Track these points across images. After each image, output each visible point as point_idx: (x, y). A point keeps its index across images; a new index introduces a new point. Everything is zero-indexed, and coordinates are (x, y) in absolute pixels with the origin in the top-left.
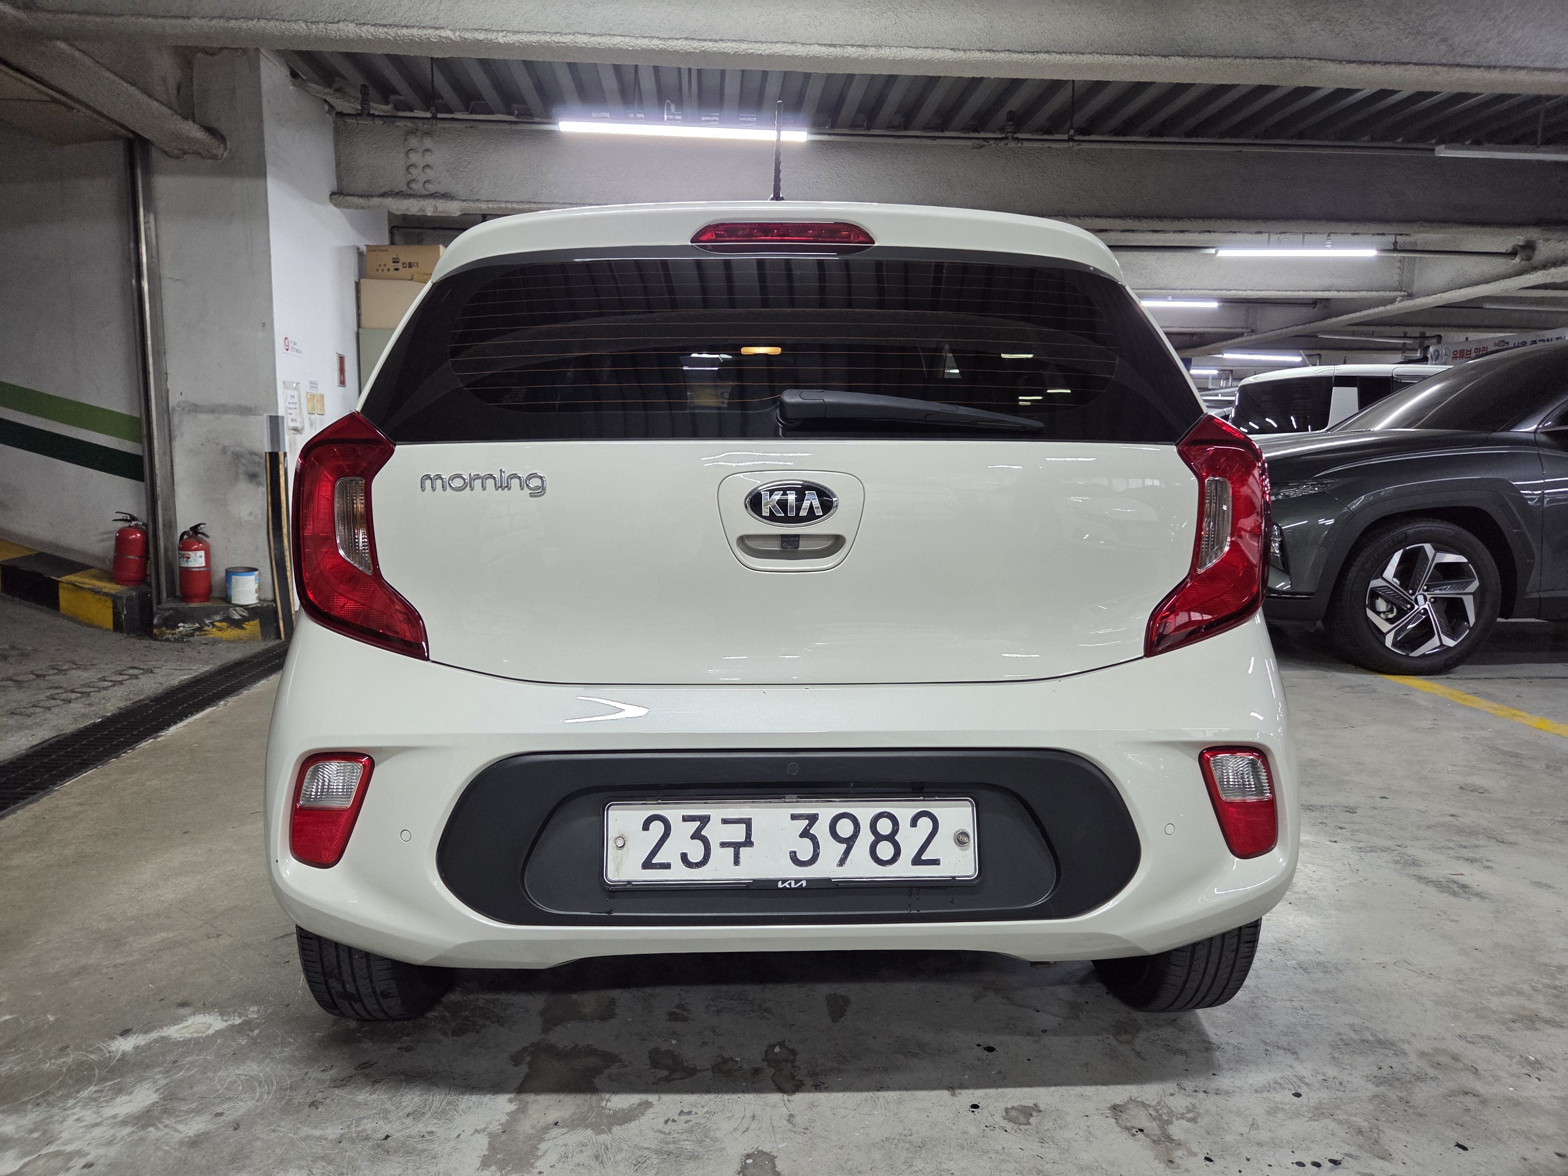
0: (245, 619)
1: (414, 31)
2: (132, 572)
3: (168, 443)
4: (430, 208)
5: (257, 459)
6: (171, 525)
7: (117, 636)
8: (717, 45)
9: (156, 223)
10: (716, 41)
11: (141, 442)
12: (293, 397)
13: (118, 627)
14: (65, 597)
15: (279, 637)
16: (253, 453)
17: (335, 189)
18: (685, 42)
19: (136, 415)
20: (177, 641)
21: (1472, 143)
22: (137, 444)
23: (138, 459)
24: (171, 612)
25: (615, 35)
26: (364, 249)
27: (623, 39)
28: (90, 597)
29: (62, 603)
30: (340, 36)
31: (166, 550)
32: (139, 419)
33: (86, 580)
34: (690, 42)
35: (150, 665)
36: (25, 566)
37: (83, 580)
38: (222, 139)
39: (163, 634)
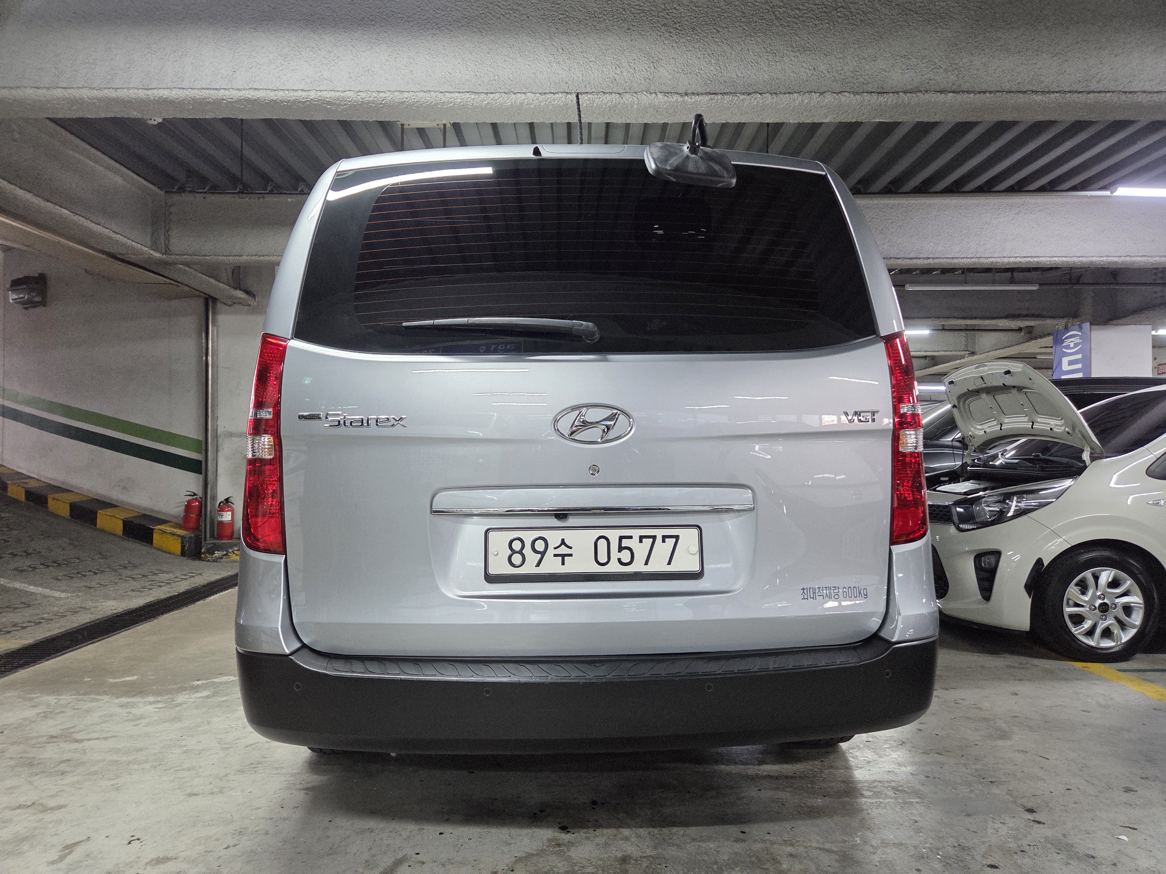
2: (192, 525)
3: (215, 453)
6: (214, 498)
7: (182, 559)
13: (183, 554)
14: (156, 537)
19: (200, 439)
20: (213, 561)
22: (199, 454)
23: (200, 462)
28: (170, 536)
29: (154, 541)
31: (211, 512)
32: (202, 441)
33: (168, 528)
35: (200, 572)
36: (136, 521)
37: (166, 528)
38: (254, 296)
39: (207, 557)
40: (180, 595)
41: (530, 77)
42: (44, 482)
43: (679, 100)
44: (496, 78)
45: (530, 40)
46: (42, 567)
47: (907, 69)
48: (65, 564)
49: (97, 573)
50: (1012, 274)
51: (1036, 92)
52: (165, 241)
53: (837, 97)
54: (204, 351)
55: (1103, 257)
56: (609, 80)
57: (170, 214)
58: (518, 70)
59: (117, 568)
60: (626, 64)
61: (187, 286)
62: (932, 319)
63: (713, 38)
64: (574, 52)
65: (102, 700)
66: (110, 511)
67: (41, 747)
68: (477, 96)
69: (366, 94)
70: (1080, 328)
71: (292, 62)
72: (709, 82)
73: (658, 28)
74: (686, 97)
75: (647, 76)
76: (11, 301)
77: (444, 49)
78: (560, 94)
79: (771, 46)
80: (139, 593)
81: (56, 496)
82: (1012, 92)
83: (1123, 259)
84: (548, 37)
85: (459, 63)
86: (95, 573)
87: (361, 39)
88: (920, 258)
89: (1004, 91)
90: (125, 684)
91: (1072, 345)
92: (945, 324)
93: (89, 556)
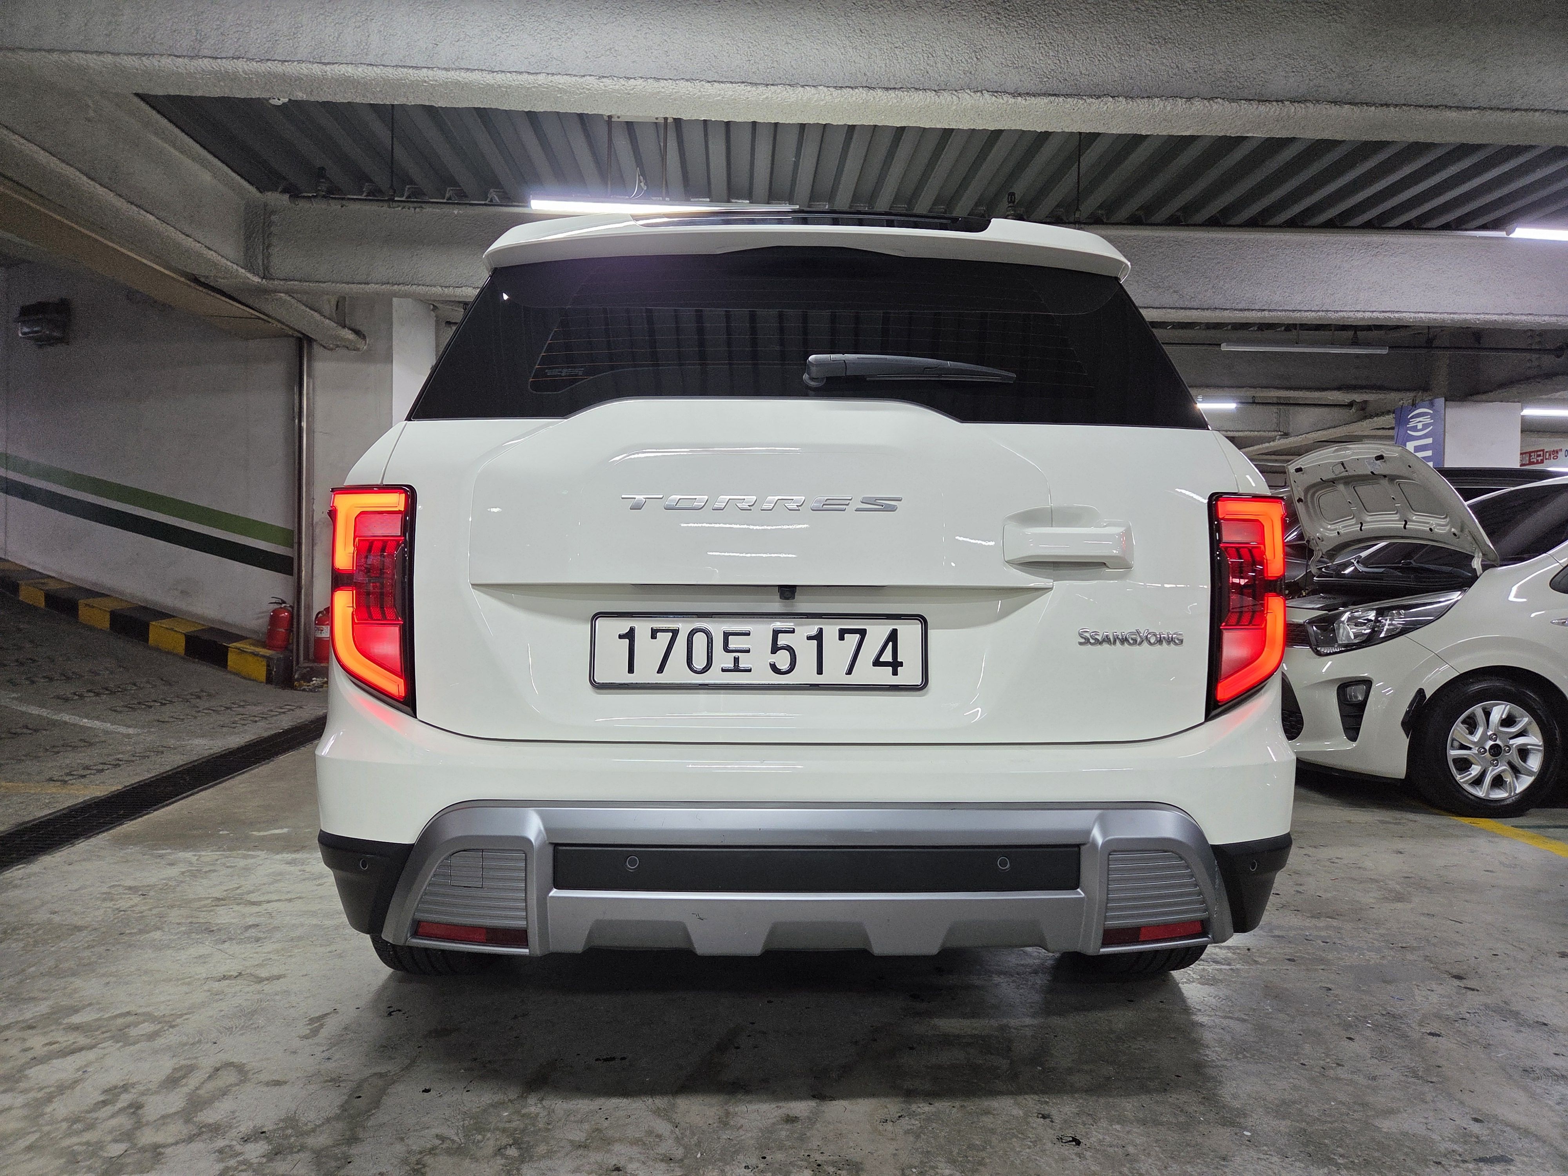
2: (279, 642)
3: (311, 549)
6: (309, 608)
7: (269, 686)
11: (292, 547)
13: (269, 680)
14: (232, 658)
19: (291, 529)
20: (311, 691)
22: (288, 549)
23: (289, 560)
24: (308, 669)
28: (250, 658)
29: (229, 663)
31: (305, 625)
32: (293, 531)
33: (248, 647)
35: (299, 704)
36: (206, 637)
37: (242, 645)
38: (364, 337)
39: (301, 685)
40: (286, 732)
41: (818, 65)
42: (69, 583)
43: (1010, 102)
44: (775, 64)
45: (820, 17)
46: (91, 694)
47: (1293, 72)
48: (119, 691)
49: (165, 704)
50: (1355, 333)
51: (1451, 107)
52: (263, 261)
53: (1207, 104)
54: (296, 410)
55: (1480, 314)
56: (919, 72)
57: (271, 224)
58: (803, 55)
59: (188, 697)
60: (940, 53)
61: (279, 321)
62: (1245, 389)
63: (1052, 22)
64: (876, 34)
65: (258, 856)
66: (165, 623)
67: (211, 911)
68: (754, 88)
69: (611, 81)
70: (1431, 405)
71: (512, 35)
72: (1045, 80)
73: (983, 8)
74: (1020, 98)
75: (967, 69)
76: (20, 335)
77: (708, 25)
78: (861, 89)
79: (1124, 35)
80: (232, 730)
81: (90, 601)
82: (1422, 106)
83: (1504, 317)
84: (843, 14)
85: (728, 44)
86: (163, 704)
87: (601, 7)
88: (1253, 310)
89: (1411, 105)
90: (278, 837)
91: (1420, 426)
92: (1257, 395)
93: (148, 682)
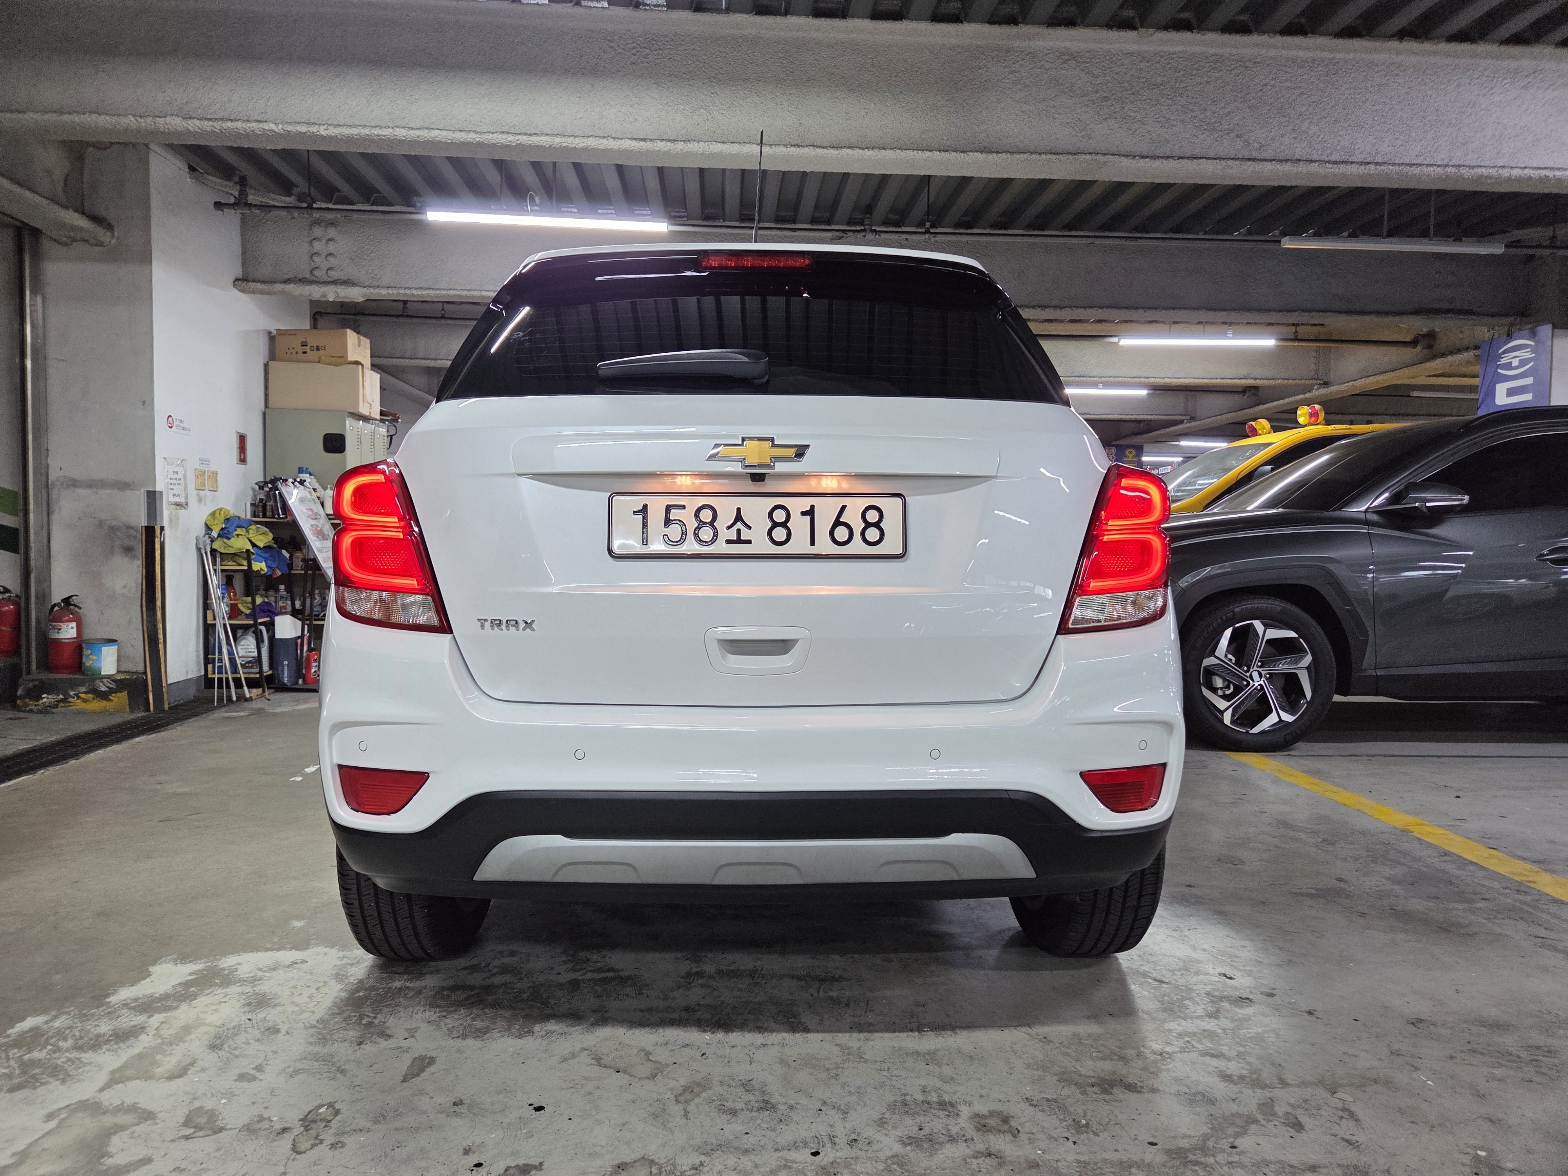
0: (111, 691)
1: (239, 125)
3: (45, 518)
4: (332, 294)
5: (133, 532)
6: (44, 596)
8: (531, 138)
9: (44, 306)
10: (530, 135)
11: (18, 515)
12: (177, 473)
15: (149, 710)
16: (129, 527)
17: (240, 276)
18: (500, 136)
19: (14, 488)
21: (1350, 236)
22: (14, 518)
23: (15, 531)
24: (38, 683)
25: (433, 129)
26: (275, 332)
27: (440, 132)
30: (169, 129)
31: (38, 621)
32: (16, 493)
34: (505, 136)
38: (110, 227)
39: (26, 705)
70: (1533, 334)
91: (1515, 362)
